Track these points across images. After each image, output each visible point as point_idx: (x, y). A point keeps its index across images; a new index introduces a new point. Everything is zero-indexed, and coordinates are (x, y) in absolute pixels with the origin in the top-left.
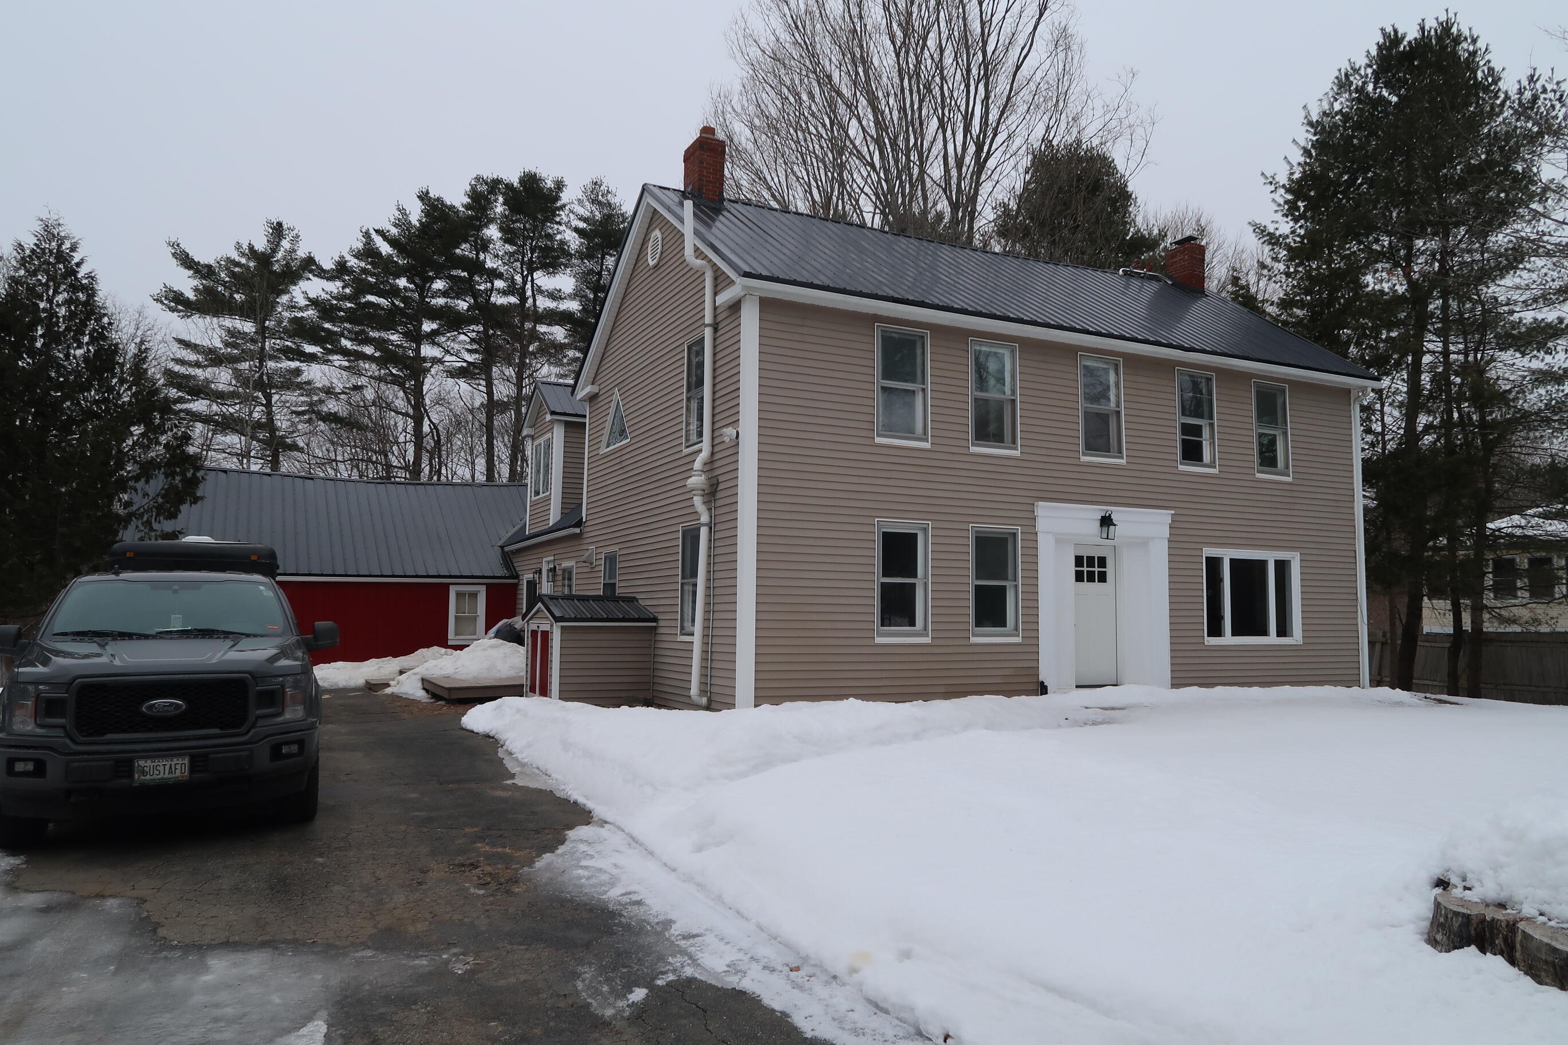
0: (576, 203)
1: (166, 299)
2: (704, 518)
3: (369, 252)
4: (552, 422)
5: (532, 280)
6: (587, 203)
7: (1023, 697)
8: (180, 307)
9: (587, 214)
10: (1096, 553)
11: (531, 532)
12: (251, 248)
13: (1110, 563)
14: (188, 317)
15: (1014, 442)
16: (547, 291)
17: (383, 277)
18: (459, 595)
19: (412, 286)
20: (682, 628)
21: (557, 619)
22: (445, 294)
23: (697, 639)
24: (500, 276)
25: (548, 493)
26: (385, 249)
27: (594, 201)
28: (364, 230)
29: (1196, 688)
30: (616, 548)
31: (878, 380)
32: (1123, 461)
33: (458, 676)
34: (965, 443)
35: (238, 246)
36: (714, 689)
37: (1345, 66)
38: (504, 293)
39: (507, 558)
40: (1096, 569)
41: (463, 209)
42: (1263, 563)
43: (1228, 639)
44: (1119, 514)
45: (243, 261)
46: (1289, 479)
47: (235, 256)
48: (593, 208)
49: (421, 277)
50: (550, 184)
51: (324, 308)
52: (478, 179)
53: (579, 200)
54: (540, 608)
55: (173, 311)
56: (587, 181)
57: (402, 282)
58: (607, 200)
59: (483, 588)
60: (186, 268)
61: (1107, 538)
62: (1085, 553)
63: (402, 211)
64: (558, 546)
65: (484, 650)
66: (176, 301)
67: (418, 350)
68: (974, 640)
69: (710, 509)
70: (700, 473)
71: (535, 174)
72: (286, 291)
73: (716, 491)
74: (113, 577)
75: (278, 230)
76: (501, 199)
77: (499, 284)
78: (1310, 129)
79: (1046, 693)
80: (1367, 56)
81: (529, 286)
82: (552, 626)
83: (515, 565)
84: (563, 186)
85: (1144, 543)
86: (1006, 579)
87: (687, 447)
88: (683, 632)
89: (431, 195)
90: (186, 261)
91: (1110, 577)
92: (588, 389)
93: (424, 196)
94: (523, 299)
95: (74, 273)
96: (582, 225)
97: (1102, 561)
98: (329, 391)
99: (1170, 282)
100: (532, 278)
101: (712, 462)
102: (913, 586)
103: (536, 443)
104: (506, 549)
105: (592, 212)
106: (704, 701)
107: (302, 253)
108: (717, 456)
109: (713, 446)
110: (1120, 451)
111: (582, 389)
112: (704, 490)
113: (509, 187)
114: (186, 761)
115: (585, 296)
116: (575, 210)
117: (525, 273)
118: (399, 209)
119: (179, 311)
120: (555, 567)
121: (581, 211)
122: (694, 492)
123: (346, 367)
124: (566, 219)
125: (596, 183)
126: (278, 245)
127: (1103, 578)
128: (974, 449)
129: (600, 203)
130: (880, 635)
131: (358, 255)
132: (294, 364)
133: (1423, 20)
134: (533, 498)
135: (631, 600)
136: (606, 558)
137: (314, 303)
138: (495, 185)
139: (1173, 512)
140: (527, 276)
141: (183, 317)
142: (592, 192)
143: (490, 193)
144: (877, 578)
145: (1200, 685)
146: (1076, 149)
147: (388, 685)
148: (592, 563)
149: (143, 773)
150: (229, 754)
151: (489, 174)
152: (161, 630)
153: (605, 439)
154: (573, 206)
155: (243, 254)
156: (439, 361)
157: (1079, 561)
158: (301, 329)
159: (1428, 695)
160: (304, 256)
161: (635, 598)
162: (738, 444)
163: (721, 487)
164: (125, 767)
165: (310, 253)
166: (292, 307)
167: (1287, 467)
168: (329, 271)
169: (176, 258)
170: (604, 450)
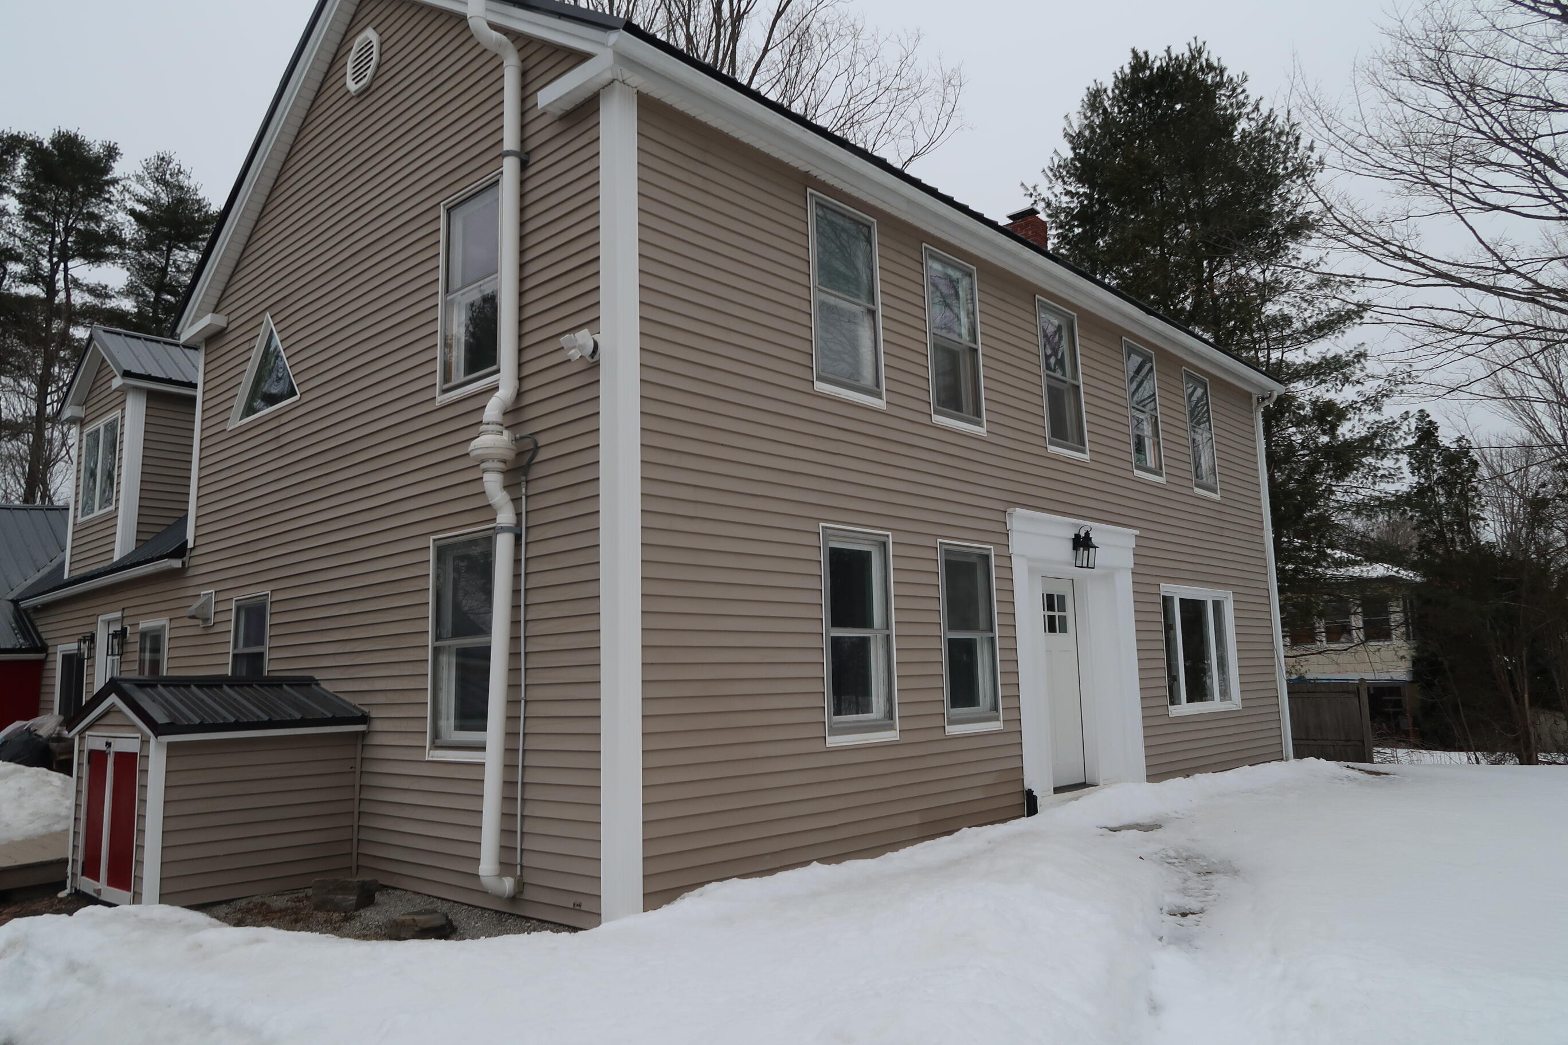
0: (134, 179)
2: (506, 517)
4: (123, 390)
5: (66, 269)
6: (150, 181)
9: (149, 195)
11: (75, 573)
13: (1069, 604)
16: (86, 285)
20: (436, 734)
21: (158, 730)
23: (493, 759)
24: (18, 258)
25: (113, 507)
27: (160, 181)
30: (266, 590)
31: (814, 284)
36: (530, 861)
38: (25, 280)
39: (26, 619)
40: (1057, 614)
42: (1205, 605)
46: (1218, 497)
48: (158, 189)
50: (97, 149)
53: (138, 176)
54: (113, 705)
56: (151, 154)
58: (177, 180)
61: (1087, 567)
62: (1046, 589)
64: (129, 595)
69: (516, 501)
70: (499, 428)
71: (76, 136)
73: (529, 464)
76: (22, 161)
77: (16, 268)
81: (60, 276)
82: (145, 742)
83: (40, 629)
84: (117, 154)
85: (1108, 576)
86: (975, 628)
87: (445, 391)
88: (438, 742)
91: (1070, 624)
92: (207, 320)
94: (52, 291)
96: (141, 208)
97: (1060, 603)
100: (66, 266)
101: (519, 409)
102: (864, 642)
103: (89, 429)
104: (24, 604)
105: (155, 193)
106: (508, 885)
108: (528, 399)
109: (521, 379)
111: (192, 324)
112: (504, 462)
113: (36, 146)
115: (144, 295)
116: (131, 189)
117: (55, 260)
120: (124, 630)
121: (140, 190)
122: (483, 466)
124: (118, 197)
125: (163, 159)
127: (1063, 625)
129: (166, 184)
130: (836, 731)
133: (1169, 48)
134: (80, 520)
135: (305, 683)
136: (238, 609)
139: (1137, 532)
140: (58, 264)
142: (157, 169)
144: (825, 630)
148: (206, 620)
153: (239, 403)
154: (129, 182)
159: (1351, 764)
161: (312, 679)
162: (596, 365)
163: (542, 456)
170: (235, 422)
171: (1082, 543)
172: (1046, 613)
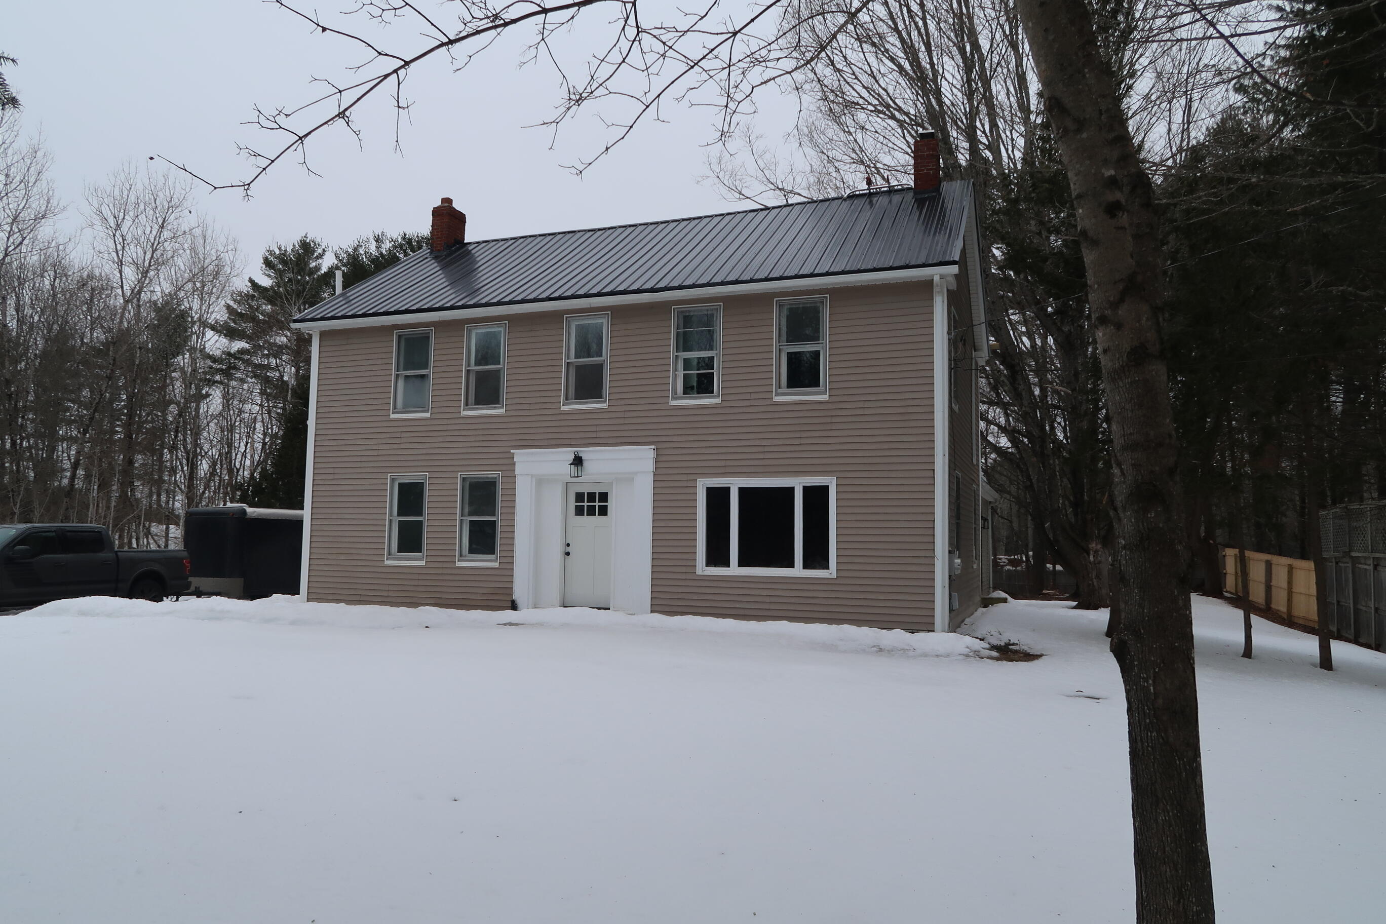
10: (597, 489)
15: (500, 402)
31: (395, 372)
32: (606, 406)
34: (457, 410)
40: (597, 504)
42: (791, 490)
43: (734, 569)
44: (584, 454)
46: (826, 397)
61: (578, 477)
62: (586, 490)
68: (457, 563)
85: (630, 478)
86: (495, 515)
91: (610, 510)
102: (421, 522)
110: (603, 397)
127: (604, 511)
128: (464, 414)
130: (389, 558)
139: (658, 447)
157: (578, 497)
167: (825, 384)
171: (578, 461)
172: (586, 504)
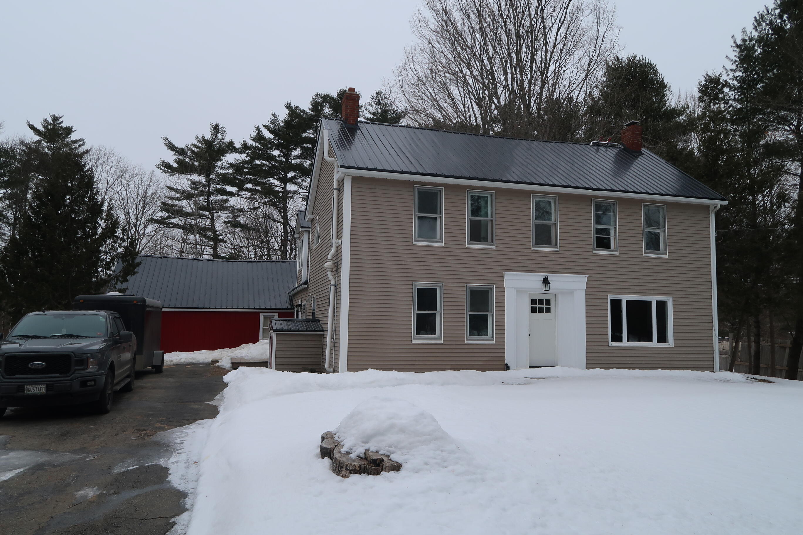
0: (368, 104)
1: (163, 166)
2: (333, 282)
3: (259, 138)
4: (303, 231)
6: (374, 104)
7: (493, 372)
8: (169, 170)
9: (374, 110)
10: (544, 298)
11: (297, 285)
12: (204, 138)
13: (552, 303)
14: (174, 175)
15: (492, 241)
17: (265, 151)
18: (265, 318)
19: (282, 154)
21: (274, 330)
22: (299, 157)
25: (302, 267)
26: (268, 135)
27: (378, 103)
28: (256, 127)
29: (599, 369)
30: (315, 295)
31: (415, 213)
32: (558, 250)
33: (246, 358)
34: (463, 243)
35: (197, 138)
36: (335, 364)
37: (762, 10)
39: (292, 298)
40: (544, 306)
41: (309, 112)
42: (650, 302)
43: (625, 343)
44: (551, 277)
45: (200, 145)
46: (667, 257)
47: (196, 142)
48: (377, 107)
49: (286, 149)
51: (237, 167)
52: (316, 95)
53: (369, 103)
55: (166, 173)
56: (373, 92)
57: (276, 153)
58: (384, 102)
59: (277, 314)
60: (171, 150)
61: (546, 290)
62: (537, 298)
63: (274, 115)
64: (303, 293)
65: (263, 345)
66: (166, 167)
67: (285, 188)
68: (467, 342)
69: (335, 278)
70: (330, 261)
72: (220, 160)
73: (337, 269)
74: (41, 313)
75: (216, 128)
76: (328, 105)
78: (736, 49)
79: (509, 369)
80: (775, 3)
82: (273, 333)
83: (293, 302)
85: (571, 292)
86: (487, 311)
89: (292, 105)
90: (171, 147)
91: (552, 310)
92: (309, 216)
93: (288, 106)
95: (82, 170)
96: (371, 116)
97: (548, 302)
98: (241, 210)
99: (622, 147)
101: (337, 255)
102: (434, 315)
103: (300, 241)
104: (290, 294)
105: (376, 109)
106: (332, 370)
107: (227, 140)
108: (338, 252)
110: (556, 244)
111: (307, 216)
112: (332, 269)
113: (332, 98)
114: (45, 386)
116: (367, 109)
118: (273, 115)
119: (169, 172)
120: (302, 304)
121: (370, 109)
122: (328, 270)
123: (249, 198)
124: (362, 114)
125: (378, 93)
126: (216, 136)
127: (548, 310)
128: (468, 246)
129: (380, 104)
130: (415, 339)
131: (254, 140)
132: (225, 197)
134: (299, 269)
135: (316, 321)
136: (313, 300)
137: (232, 165)
138: (326, 98)
139: (588, 276)
141: (171, 175)
142: (376, 98)
143: (323, 102)
144: (414, 311)
145: (601, 368)
146: (633, 60)
147: (218, 362)
148: (310, 303)
149: (28, 390)
150: (62, 384)
151: (322, 92)
152: (52, 335)
153: (315, 241)
154: (366, 106)
155: (200, 142)
156: (296, 192)
157: (533, 301)
158: (225, 180)
160: (228, 141)
161: (319, 320)
162: (342, 247)
163: (339, 267)
164: (21, 388)
165: (231, 139)
166: (223, 168)
167: (665, 250)
168: (239, 149)
169: (167, 146)
170: (314, 247)
171: (546, 281)
172: (537, 306)
